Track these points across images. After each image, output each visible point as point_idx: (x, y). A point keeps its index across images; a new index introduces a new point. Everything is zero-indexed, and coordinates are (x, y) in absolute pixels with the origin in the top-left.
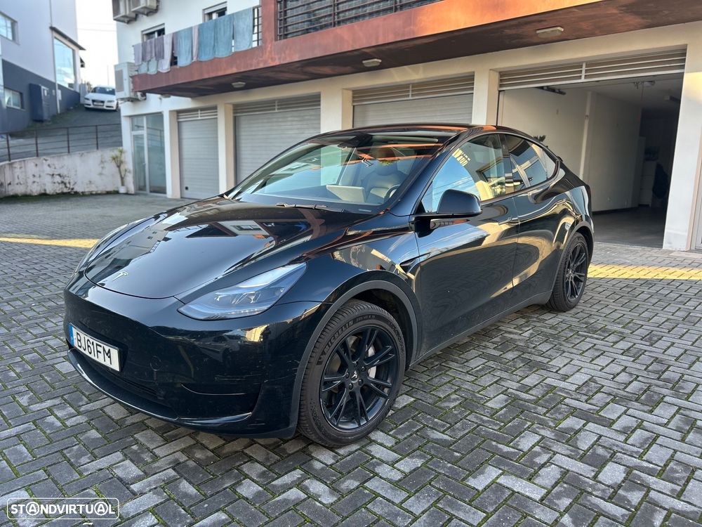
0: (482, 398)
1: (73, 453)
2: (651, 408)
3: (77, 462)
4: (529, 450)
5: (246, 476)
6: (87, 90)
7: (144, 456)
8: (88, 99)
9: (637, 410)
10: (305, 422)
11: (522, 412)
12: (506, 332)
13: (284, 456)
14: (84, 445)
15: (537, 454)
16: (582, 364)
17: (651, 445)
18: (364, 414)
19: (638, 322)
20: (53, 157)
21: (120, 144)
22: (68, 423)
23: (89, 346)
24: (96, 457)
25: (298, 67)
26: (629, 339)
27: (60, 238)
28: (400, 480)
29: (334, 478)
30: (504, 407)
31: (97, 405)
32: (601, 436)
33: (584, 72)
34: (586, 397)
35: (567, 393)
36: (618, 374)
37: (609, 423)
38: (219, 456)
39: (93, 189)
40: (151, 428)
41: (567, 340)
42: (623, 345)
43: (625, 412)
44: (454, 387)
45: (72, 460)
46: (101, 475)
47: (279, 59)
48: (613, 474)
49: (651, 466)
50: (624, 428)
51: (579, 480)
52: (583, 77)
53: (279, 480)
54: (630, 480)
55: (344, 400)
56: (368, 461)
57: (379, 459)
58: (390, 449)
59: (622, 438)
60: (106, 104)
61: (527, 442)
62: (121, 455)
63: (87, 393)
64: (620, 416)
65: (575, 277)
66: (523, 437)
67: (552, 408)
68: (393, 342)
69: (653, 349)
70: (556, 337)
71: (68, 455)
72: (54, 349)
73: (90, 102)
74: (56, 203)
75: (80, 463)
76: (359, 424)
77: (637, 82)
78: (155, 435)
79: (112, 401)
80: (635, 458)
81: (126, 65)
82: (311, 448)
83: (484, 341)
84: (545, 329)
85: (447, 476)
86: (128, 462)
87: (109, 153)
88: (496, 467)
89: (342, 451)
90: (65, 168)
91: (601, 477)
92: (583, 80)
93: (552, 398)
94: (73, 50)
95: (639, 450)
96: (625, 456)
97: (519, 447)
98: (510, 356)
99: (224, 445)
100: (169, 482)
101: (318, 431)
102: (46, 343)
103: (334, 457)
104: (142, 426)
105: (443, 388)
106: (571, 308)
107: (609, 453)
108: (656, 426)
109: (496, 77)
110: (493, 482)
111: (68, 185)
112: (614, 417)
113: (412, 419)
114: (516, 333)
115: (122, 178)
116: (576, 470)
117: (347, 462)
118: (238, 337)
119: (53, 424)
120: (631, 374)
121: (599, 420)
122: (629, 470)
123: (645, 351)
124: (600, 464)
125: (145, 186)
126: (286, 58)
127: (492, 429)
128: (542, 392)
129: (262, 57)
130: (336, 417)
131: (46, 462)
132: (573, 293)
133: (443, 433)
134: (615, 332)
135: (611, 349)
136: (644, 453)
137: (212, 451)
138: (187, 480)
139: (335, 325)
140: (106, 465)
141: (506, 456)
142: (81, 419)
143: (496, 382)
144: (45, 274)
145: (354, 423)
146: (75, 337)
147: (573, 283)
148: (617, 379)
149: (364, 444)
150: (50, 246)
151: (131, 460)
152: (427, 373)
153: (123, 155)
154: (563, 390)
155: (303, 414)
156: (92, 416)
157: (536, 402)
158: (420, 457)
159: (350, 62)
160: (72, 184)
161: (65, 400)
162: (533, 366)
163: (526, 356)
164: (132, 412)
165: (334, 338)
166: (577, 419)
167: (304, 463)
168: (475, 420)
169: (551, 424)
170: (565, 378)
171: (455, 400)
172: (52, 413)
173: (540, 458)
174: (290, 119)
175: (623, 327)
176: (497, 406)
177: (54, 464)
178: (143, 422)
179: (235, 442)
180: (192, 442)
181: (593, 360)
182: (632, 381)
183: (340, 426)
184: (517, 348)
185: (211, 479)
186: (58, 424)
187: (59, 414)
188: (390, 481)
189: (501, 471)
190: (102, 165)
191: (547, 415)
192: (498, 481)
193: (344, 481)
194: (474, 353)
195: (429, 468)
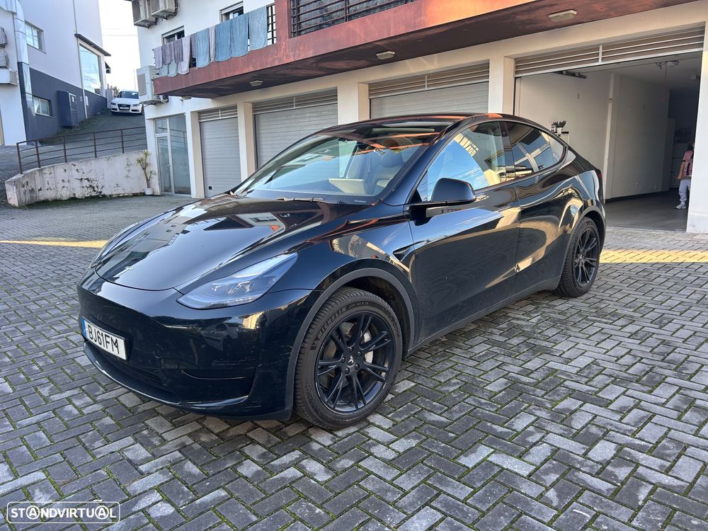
0: (481, 382)
1: (88, 438)
2: (651, 389)
3: (91, 446)
4: (523, 430)
5: (248, 457)
6: (113, 94)
7: (153, 440)
8: (114, 104)
9: (636, 391)
10: (302, 405)
11: (521, 394)
12: (514, 318)
13: (284, 438)
14: (98, 431)
15: (531, 434)
16: (586, 348)
17: (645, 424)
18: (361, 397)
19: (650, 306)
20: (81, 162)
21: (145, 146)
22: (85, 411)
23: (99, 337)
24: (108, 442)
25: (312, 63)
26: (638, 323)
27: (86, 240)
28: (393, 459)
29: (331, 458)
30: (504, 390)
31: (112, 394)
32: (596, 416)
33: (601, 54)
34: (587, 379)
35: (568, 376)
36: (622, 357)
37: (606, 404)
38: (223, 440)
39: (120, 191)
40: (162, 415)
41: (575, 325)
42: (632, 328)
43: (624, 393)
44: (455, 372)
45: (87, 445)
46: (113, 457)
47: (294, 55)
48: (604, 451)
49: (643, 443)
50: (621, 408)
51: (569, 457)
52: (600, 60)
53: (278, 460)
54: (620, 457)
55: (341, 384)
56: (364, 442)
57: (375, 440)
58: (387, 430)
59: (618, 417)
60: (132, 108)
61: (521, 423)
62: (132, 439)
63: (104, 384)
64: (619, 396)
65: (586, 262)
66: (518, 418)
67: (551, 390)
68: (388, 328)
69: (662, 332)
70: (563, 322)
71: (83, 440)
72: (75, 344)
73: (117, 107)
74: (85, 206)
75: (94, 447)
76: (357, 407)
77: (660, 63)
78: (164, 420)
79: (126, 390)
80: (628, 435)
81: (148, 68)
82: (311, 431)
83: (491, 328)
84: (554, 315)
85: (439, 455)
86: (138, 445)
87: (134, 156)
88: (488, 446)
89: (340, 433)
90: (93, 172)
91: (590, 455)
92: (600, 63)
93: (552, 381)
94: (98, 56)
95: (633, 428)
96: (618, 434)
97: (513, 428)
98: (515, 341)
99: (228, 429)
100: (175, 463)
101: (315, 414)
102: (68, 339)
103: (332, 439)
104: (153, 413)
105: (444, 373)
106: (582, 293)
107: (602, 431)
108: (653, 406)
109: (512, 64)
110: (484, 460)
111: (96, 189)
112: (612, 397)
113: (411, 402)
114: (523, 320)
115: (148, 180)
116: (568, 448)
117: (344, 443)
118: (236, 325)
119: (71, 412)
120: (635, 356)
121: (596, 400)
122: (620, 447)
123: (653, 334)
124: (591, 441)
125: (170, 187)
126: (300, 55)
127: (489, 411)
128: (543, 375)
129: (276, 55)
130: (333, 400)
131: (62, 446)
132: (584, 279)
133: (440, 415)
134: (625, 315)
135: (618, 333)
136: (638, 432)
137: (217, 435)
138: (191, 461)
139: (328, 312)
140: (118, 449)
141: (500, 436)
142: (98, 407)
143: (498, 367)
144: (71, 274)
145: (352, 406)
146: (87, 329)
147: (584, 268)
148: (621, 361)
149: (362, 426)
150: (77, 248)
151: (141, 444)
152: (431, 359)
153: (148, 157)
154: (563, 372)
155: (299, 397)
156: (107, 404)
157: (536, 385)
158: (416, 437)
159: (364, 56)
160: (99, 188)
161: (83, 390)
162: (536, 350)
163: (531, 341)
164: (144, 400)
165: (328, 324)
166: (575, 400)
167: (303, 445)
168: (472, 402)
169: (549, 405)
170: (568, 361)
171: (455, 384)
172: (71, 403)
173: (532, 437)
174: (308, 115)
175: (634, 311)
176: (497, 389)
177: (70, 448)
178: (154, 409)
179: (239, 427)
180: (199, 427)
181: (598, 344)
182: (635, 363)
183: (336, 408)
184: (523, 333)
185: (214, 460)
186: (76, 412)
187: (77, 403)
188: (383, 460)
189: (492, 450)
190: (128, 168)
191: (545, 397)
192: (489, 459)
193: (340, 461)
194: (479, 339)
195: (423, 448)
